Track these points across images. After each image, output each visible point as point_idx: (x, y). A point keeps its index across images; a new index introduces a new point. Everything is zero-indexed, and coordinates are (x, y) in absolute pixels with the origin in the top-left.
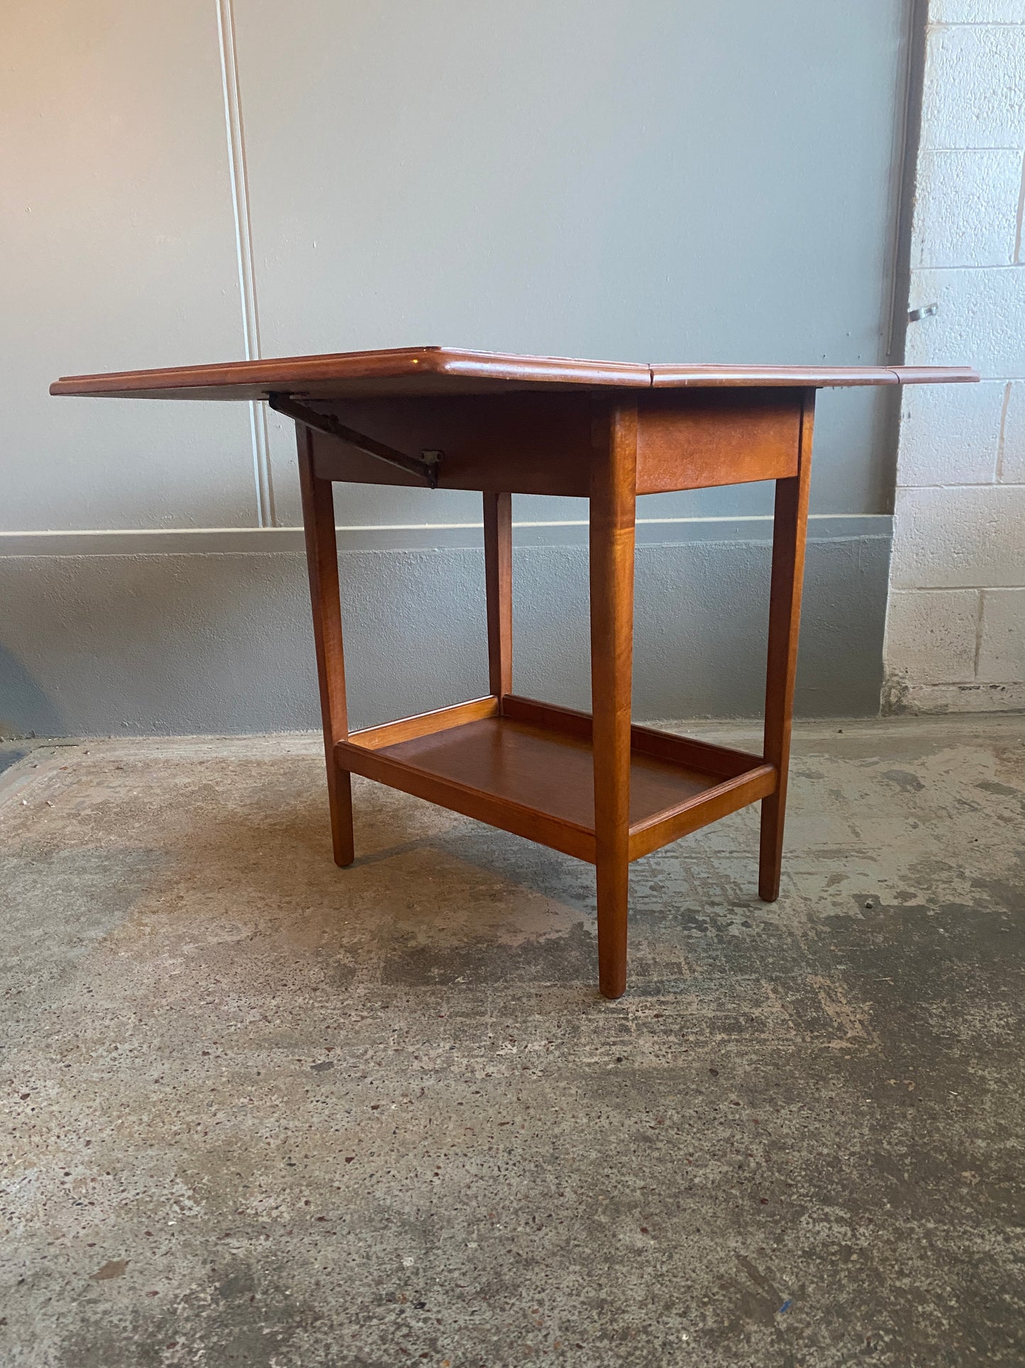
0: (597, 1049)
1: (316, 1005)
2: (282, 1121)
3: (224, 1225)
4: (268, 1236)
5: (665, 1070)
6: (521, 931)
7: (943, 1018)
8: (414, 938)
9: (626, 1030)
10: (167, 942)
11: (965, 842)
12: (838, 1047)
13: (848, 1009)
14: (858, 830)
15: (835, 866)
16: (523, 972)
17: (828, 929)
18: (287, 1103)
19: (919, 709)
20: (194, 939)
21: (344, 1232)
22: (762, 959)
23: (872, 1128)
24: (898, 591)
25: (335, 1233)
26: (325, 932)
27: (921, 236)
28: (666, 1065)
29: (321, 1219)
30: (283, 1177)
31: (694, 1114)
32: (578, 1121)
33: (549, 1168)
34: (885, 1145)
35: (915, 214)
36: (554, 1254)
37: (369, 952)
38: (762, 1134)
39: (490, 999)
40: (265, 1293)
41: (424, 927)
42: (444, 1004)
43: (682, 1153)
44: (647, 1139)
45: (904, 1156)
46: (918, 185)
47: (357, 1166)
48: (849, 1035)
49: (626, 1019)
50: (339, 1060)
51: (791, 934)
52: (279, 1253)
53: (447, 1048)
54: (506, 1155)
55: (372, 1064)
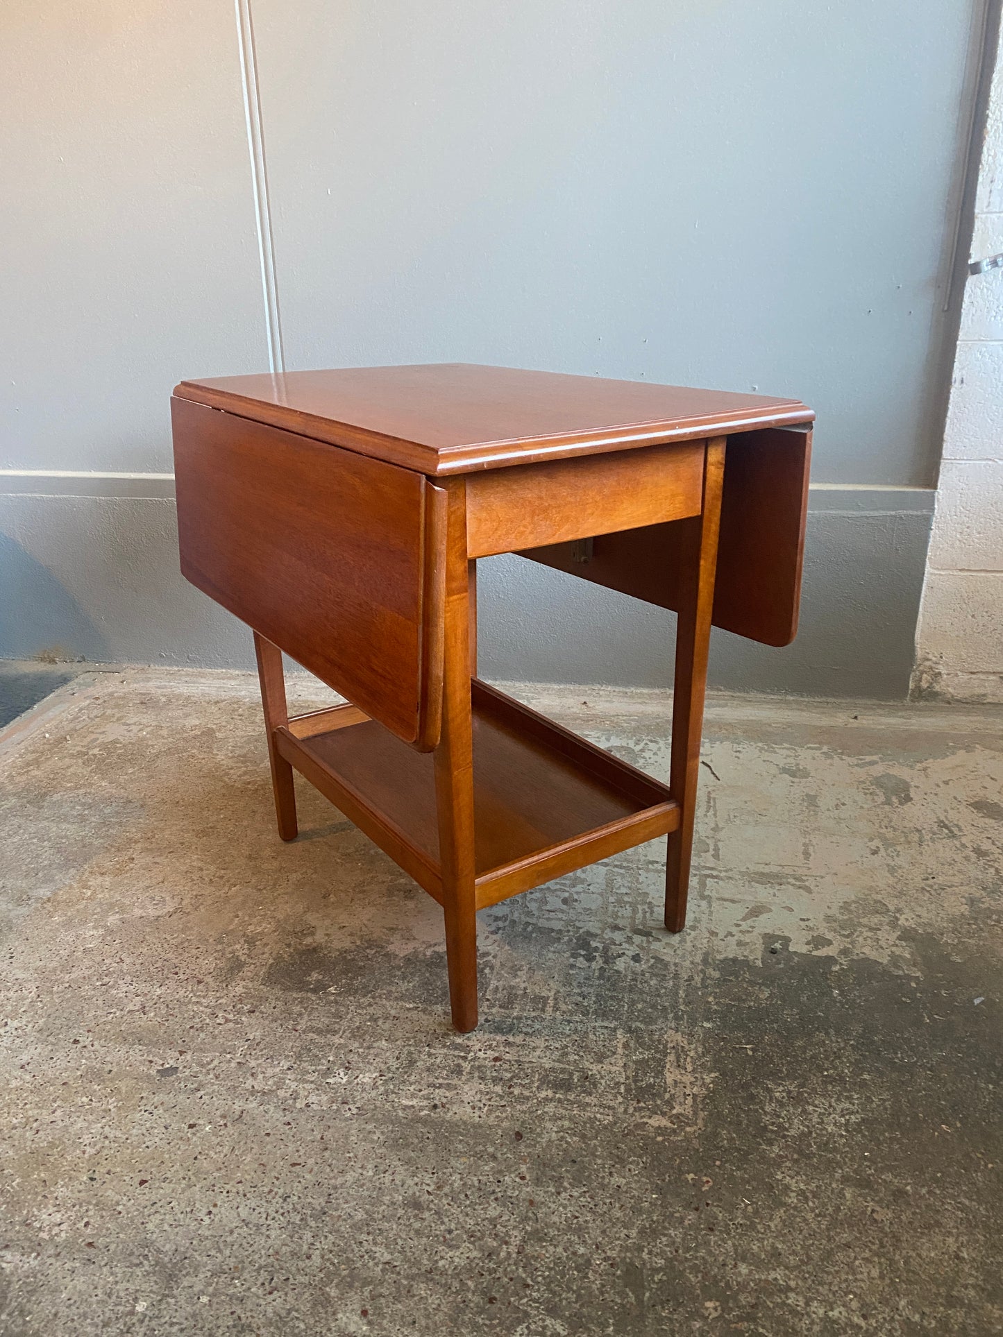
0: (420, 1090)
1: (194, 999)
2: (107, 1128)
3: (9, 1235)
4: (38, 1255)
5: (474, 1126)
6: (415, 939)
7: (782, 1105)
8: (313, 934)
9: (458, 1071)
10: (99, 910)
11: (918, 879)
12: (656, 1124)
13: (688, 1079)
14: (811, 849)
15: (763, 894)
16: (393, 989)
17: (716, 975)
18: (119, 1108)
19: (953, 696)
20: (122, 910)
21: (103, 1263)
22: (633, 1003)
23: (642, 1231)
24: (936, 572)
25: (94, 1262)
26: (237, 916)
27: (990, 175)
28: (477, 1119)
29: (90, 1244)
30: (80, 1192)
31: (476, 1183)
32: (364, 1173)
33: (313, 1224)
34: (645, 1255)
35: (985, 149)
36: (271, 1324)
37: (266, 945)
38: (530, 1219)
39: (349, 1016)
40: (10, 1315)
41: (328, 922)
42: (306, 1017)
43: (443, 1228)
44: (416, 1205)
45: (657, 1270)
46: (990, 115)
47: (146, 1191)
48: (674, 1112)
49: (465, 1058)
50: (185, 1067)
51: (676, 976)
52: (39, 1275)
53: (285, 1068)
54: (281, 1200)
55: (211, 1076)
